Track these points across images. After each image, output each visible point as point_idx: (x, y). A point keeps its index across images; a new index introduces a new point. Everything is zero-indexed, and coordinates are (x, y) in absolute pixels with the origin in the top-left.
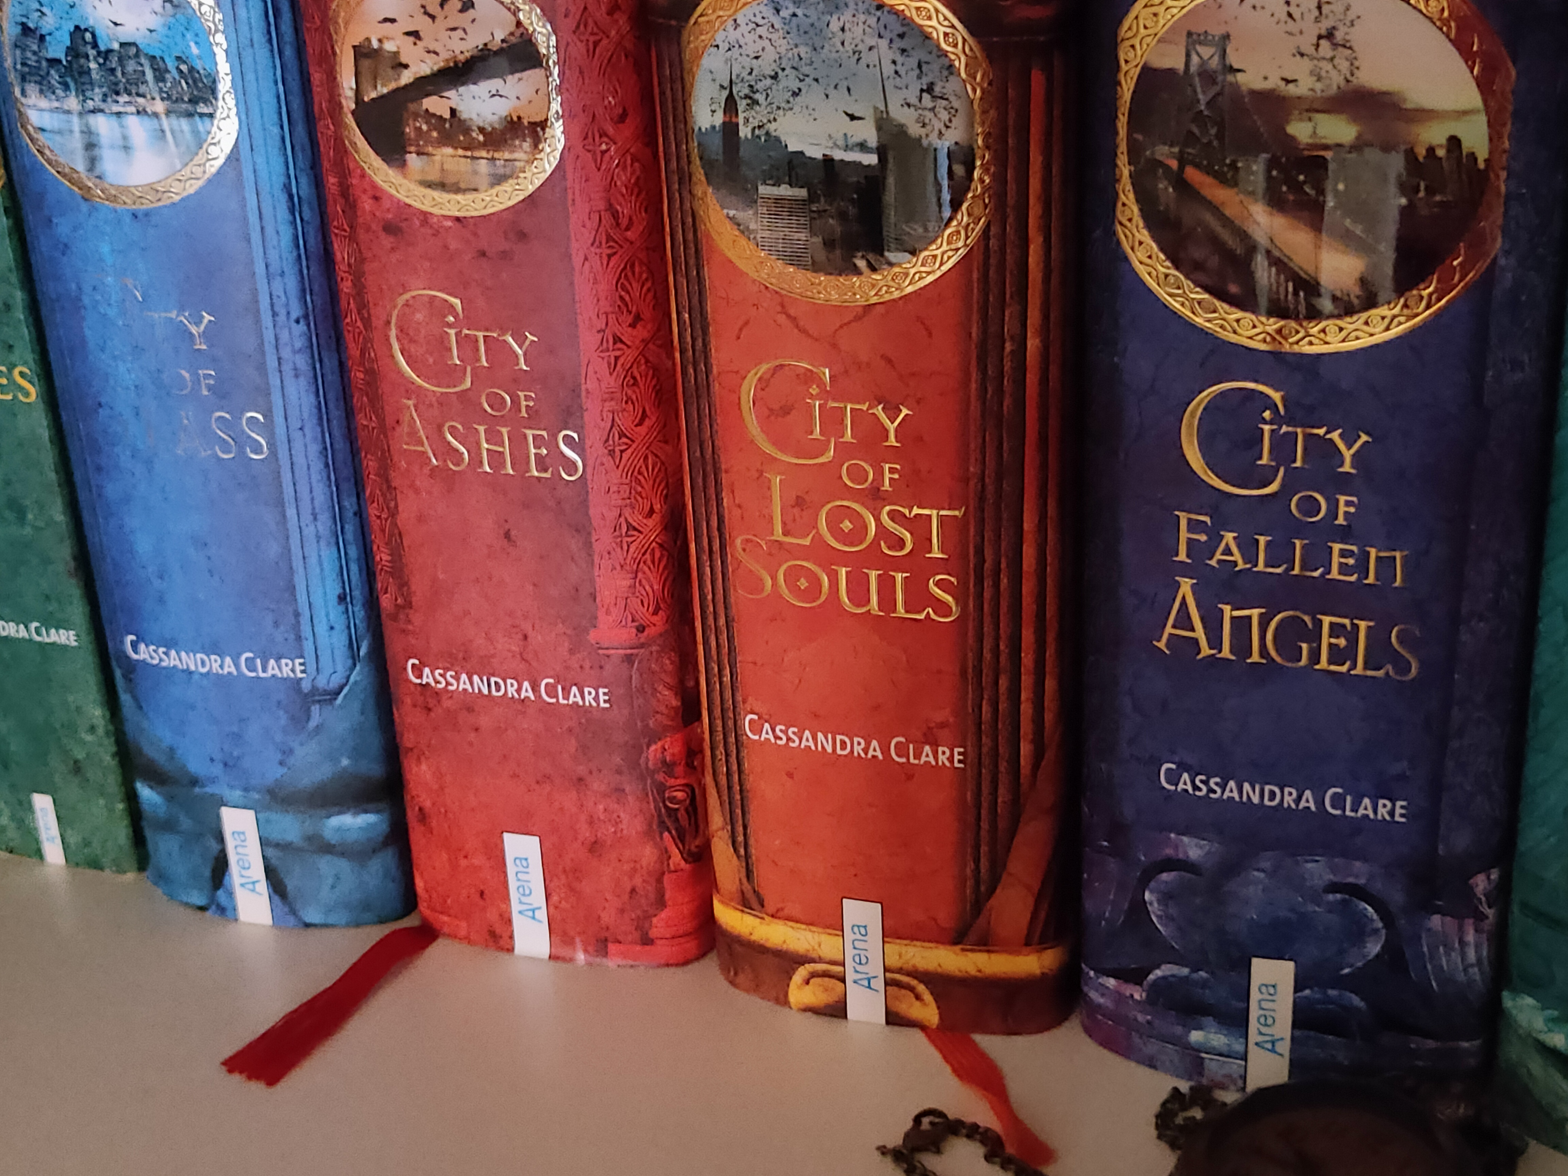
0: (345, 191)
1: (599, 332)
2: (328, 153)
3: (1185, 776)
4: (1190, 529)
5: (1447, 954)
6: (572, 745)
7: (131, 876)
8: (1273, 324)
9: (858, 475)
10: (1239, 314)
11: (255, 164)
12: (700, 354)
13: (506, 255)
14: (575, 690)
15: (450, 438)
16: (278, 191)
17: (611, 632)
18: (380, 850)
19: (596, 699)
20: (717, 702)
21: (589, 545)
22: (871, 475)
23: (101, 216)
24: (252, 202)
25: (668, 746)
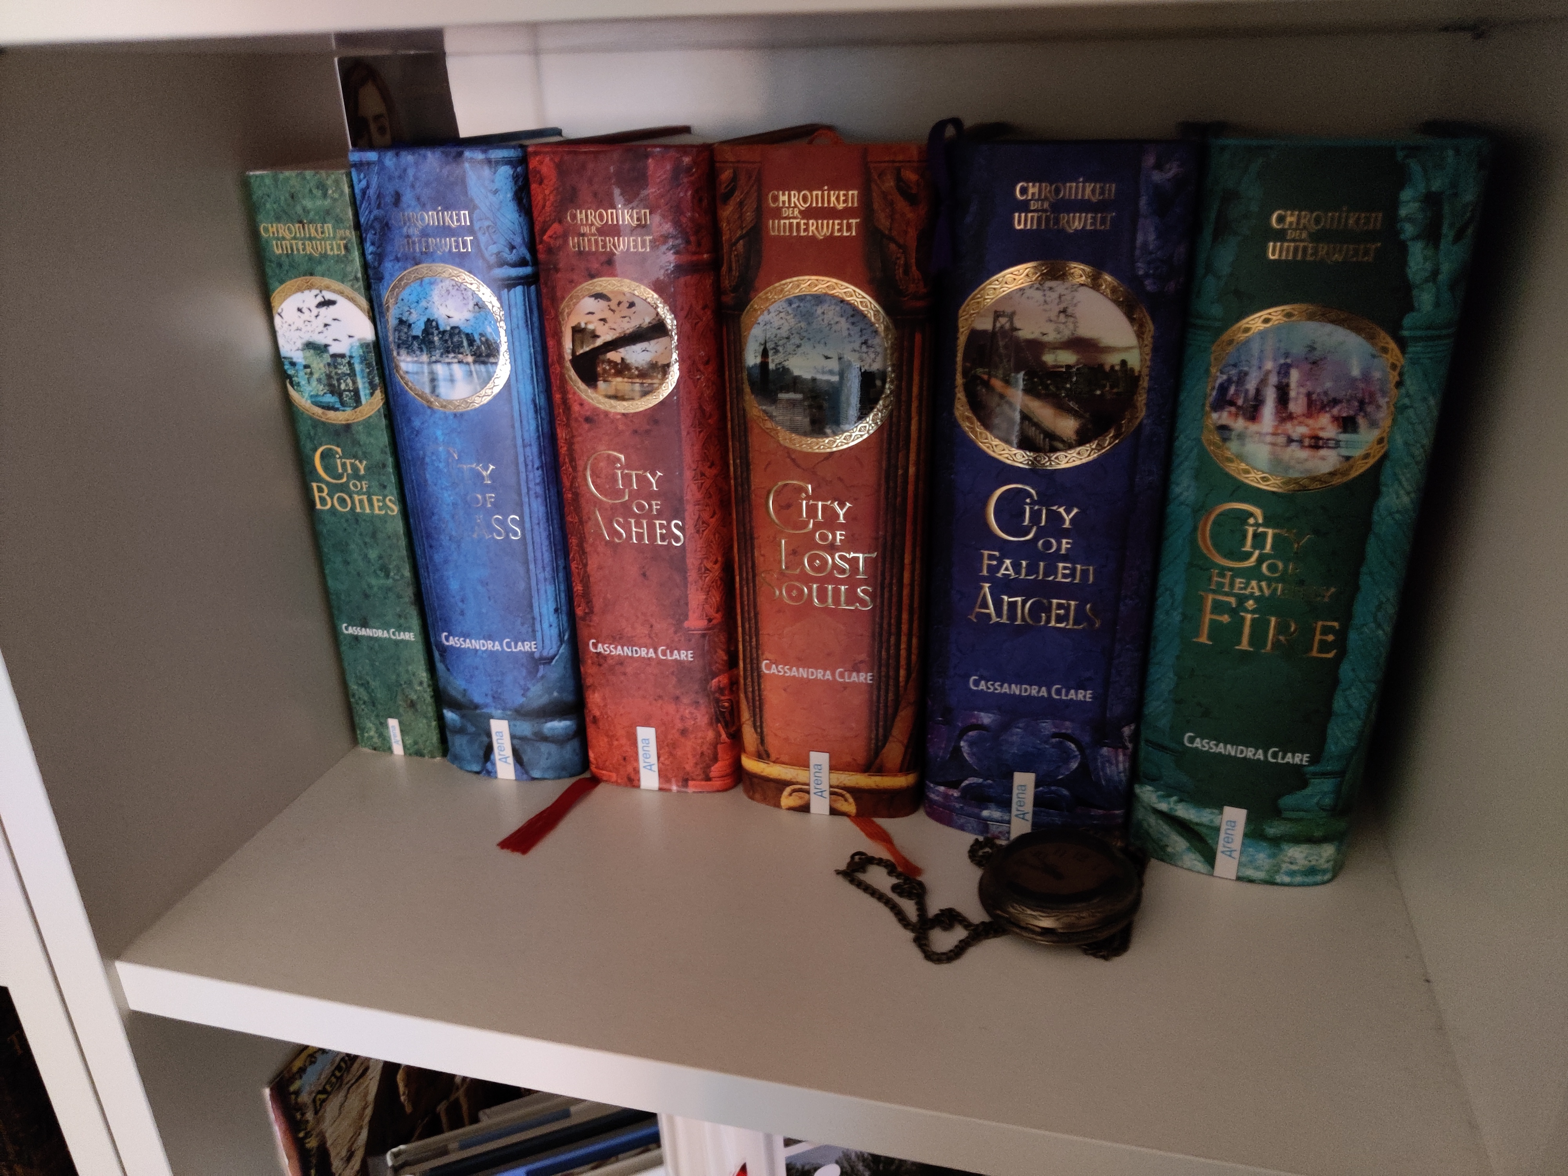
0: (565, 401)
1: (693, 470)
2: (555, 383)
3: (983, 682)
4: (988, 559)
5: (1110, 766)
6: (674, 680)
9: (824, 537)
11: (518, 388)
12: (745, 480)
13: (647, 432)
14: (676, 652)
15: (616, 525)
16: (529, 402)
17: (695, 622)
18: (572, 739)
19: (687, 656)
20: (748, 655)
21: (685, 578)
22: (830, 537)
23: (437, 415)
24: (516, 408)
25: (722, 680)
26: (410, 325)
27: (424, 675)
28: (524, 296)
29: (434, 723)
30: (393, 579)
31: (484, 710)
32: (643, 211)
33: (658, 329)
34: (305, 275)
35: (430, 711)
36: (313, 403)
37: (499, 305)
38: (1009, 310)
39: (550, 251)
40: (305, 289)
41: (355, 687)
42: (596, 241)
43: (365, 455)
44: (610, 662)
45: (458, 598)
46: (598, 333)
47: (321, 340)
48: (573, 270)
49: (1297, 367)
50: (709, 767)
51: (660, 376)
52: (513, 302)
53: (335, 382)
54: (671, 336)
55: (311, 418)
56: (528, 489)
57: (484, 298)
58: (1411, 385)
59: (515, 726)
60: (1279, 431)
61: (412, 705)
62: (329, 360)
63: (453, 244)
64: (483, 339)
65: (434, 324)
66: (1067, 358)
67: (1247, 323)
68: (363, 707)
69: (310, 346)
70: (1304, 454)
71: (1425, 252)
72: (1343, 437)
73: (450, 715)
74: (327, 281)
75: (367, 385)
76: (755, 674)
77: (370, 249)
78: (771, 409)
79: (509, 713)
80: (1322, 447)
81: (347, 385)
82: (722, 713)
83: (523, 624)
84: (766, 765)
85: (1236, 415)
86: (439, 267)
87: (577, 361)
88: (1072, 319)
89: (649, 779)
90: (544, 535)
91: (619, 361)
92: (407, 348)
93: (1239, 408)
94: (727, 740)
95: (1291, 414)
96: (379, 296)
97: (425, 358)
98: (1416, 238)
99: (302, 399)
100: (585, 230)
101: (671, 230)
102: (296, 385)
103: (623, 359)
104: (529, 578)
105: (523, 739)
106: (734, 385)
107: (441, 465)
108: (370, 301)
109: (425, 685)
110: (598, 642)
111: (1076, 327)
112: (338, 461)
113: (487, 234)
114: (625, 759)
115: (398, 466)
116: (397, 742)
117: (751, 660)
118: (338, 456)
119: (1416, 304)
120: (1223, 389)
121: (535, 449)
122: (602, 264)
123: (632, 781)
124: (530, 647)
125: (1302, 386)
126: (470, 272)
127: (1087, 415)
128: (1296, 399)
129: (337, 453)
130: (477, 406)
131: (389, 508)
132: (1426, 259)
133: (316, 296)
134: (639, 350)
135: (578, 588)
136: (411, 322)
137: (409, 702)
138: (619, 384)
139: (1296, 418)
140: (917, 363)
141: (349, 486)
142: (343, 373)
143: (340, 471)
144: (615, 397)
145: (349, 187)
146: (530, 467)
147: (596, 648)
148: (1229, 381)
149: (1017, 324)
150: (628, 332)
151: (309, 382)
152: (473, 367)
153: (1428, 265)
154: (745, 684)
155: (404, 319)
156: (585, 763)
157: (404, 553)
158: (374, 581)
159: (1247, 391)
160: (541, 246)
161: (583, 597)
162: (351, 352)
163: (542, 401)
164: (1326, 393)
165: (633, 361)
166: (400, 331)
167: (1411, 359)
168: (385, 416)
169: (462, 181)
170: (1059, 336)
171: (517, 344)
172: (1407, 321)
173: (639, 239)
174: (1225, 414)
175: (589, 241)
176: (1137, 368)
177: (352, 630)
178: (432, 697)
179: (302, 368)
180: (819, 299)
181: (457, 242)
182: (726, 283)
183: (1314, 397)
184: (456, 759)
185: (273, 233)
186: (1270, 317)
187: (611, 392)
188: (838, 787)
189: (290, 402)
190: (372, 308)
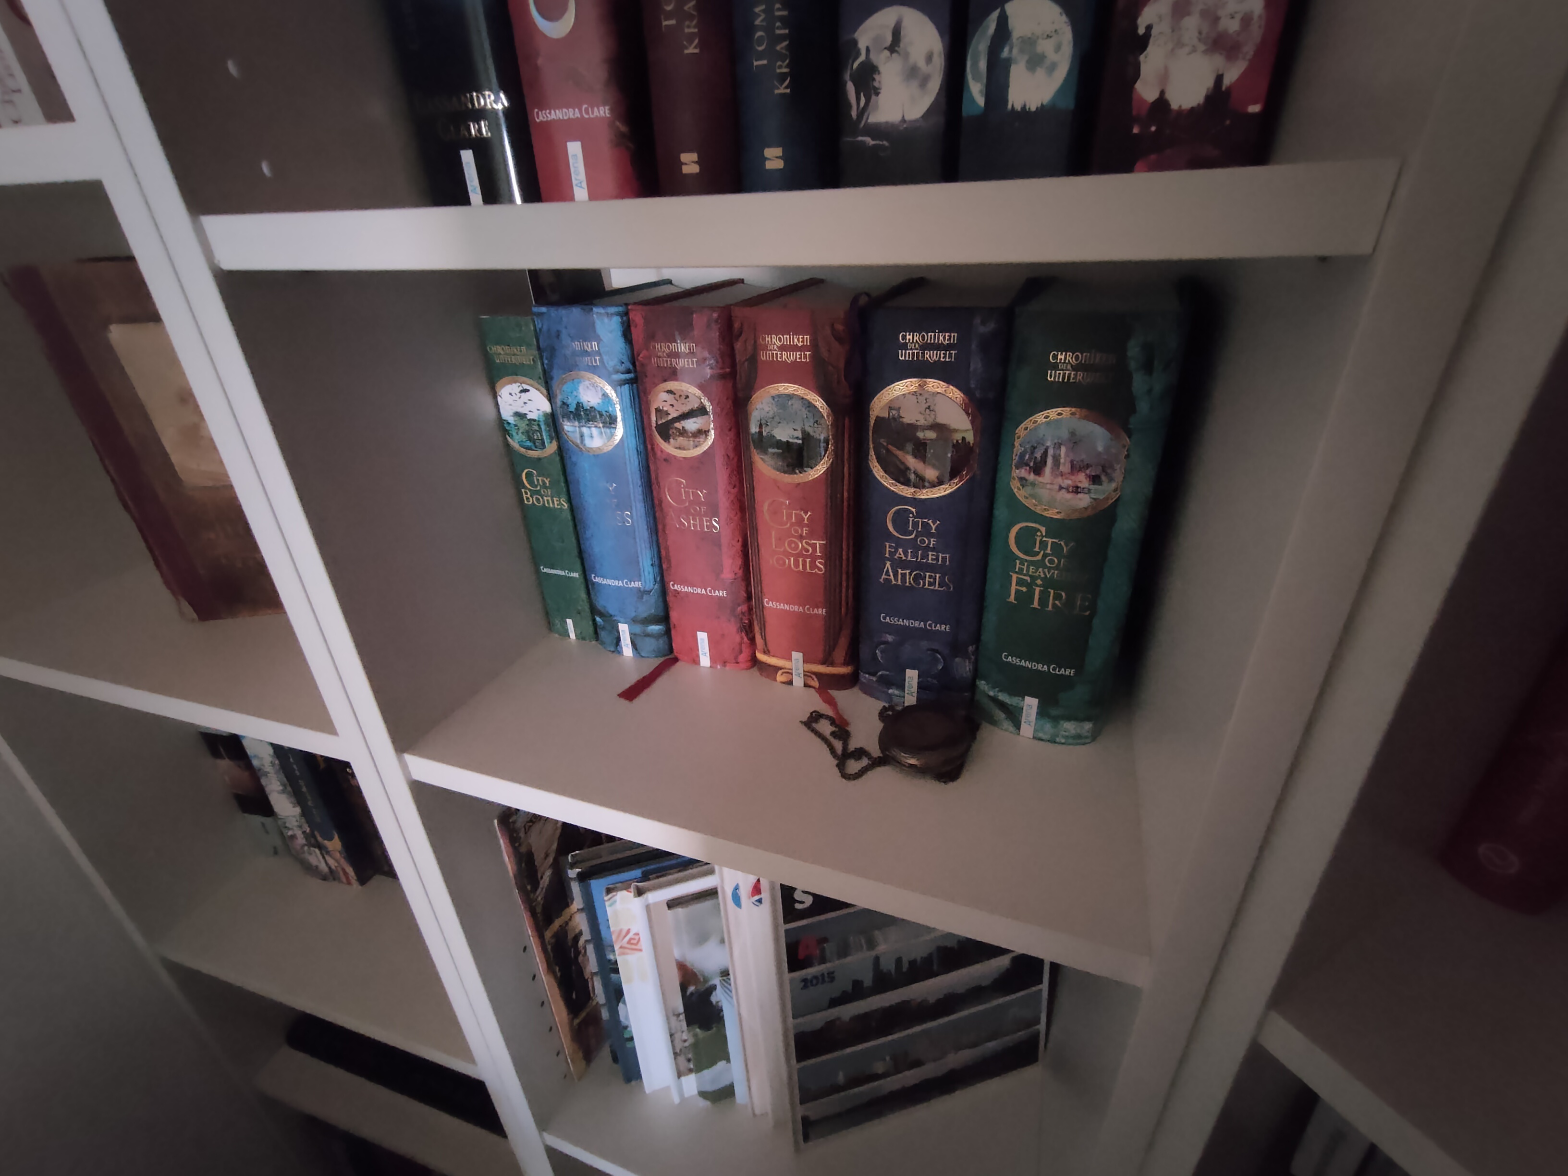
0: (653, 449)
1: (724, 490)
2: (648, 439)
4: (889, 548)
5: (961, 669)
6: (716, 607)
7: (594, 642)
8: (913, 490)
9: (796, 531)
10: (903, 487)
11: (628, 442)
12: (752, 498)
13: (697, 468)
14: (717, 591)
15: (682, 520)
16: (634, 450)
17: (727, 575)
18: (662, 636)
19: (723, 594)
20: (757, 595)
21: (721, 551)
22: (800, 531)
23: (584, 455)
24: (627, 452)
25: (743, 608)
26: (568, 406)
27: (583, 595)
28: (630, 390)
29: (591, 623)
30: (567, 544)
31: (615, 618)
32: (691, 344)
33: (701, 411)
34: (512, 375)
35: (589, 617)
36: (520, 445)
37: (615, 395)
38: (897, 406)
39: (642, 365)
41: (550, 602)
42: (667, 361)
43: (549, 475)
44: (682, 595)
45: (600, 555)
47: (523, 411)
48: (654, 377)
49: (1065, 445)
50: (738, 656)
52: (623, 393)
54: (710, 417)
55: (520, 454)
56: (635, 497)
57: (608, 391)
58: (1136, 457)
59: (632, 627)
61: (579, 612)
63: (589, 361)
64: (608, 414)
65: (581, 405)
66: (931, 435)
67: (1035, 418)
68: (553, 612)
69: (517, 414)
70: (1069, 496)
71: (1144, 378)
72: (1092, 487)
73: (598, 619)
74: (524, 379)
75: (548, 437)
76: (761, 606)
77: (546, 362)
78: (765, 457)
79: (628, 620)
80: (1080, 492)
82: (743, 627)
83: (634, 572)
84: (768, 657)
85: (1030, 473)
86: (583, 373)
88: (934, 413)
89: (705, 661)
90: (645, 523)
91: (681, 428)
92: (567, 418)
94: (747, 642)
96: (552, 388)
97: (577, 423)
98: (1137, 370)
99: (514, 443)
100: (660, 354)
101: (708, 355)
102: (511, 436)
103: (683, 427)
104: (637, 547)
105: (635, 634)
106: (745, 443)
107: (588, 483)
108: (548, 391)
109: (585, 602)
110: (674, 584)
112: (535, 478)
113: (608, 355)
114: (691, 649)
115: (566, 481)
116: (572, 632)
117: (759, 598)
118: (534, 475)
119: (1138, 409)
120: (1022, 456)
121: (638, 475)
122: (670, 374)
123: (696, 661)
124: (639, 585)
125: (1068, 456)
126: (599, 377)
128: (1064, 464)
129: (534, 473)
131: (563, 504)
132: (1144, 382)
133: (519, 386)
135: (663, 553)
136: (568, 403)
137: (577, 610)
138: (681, 439)
140: (846, 436)
141: (541, 492)
143: (536, 483)
144: (680, 448)
145: (533, 326)
146: (635, 485)
147: (674, 587)
149: (902, 414)
151: (517, 433)
152: (603, 430)
153: (1146, 386)
154: (756, 611)
155: (565, 401)
156: (671, 650)
157: (571, 529)
158: (556, 544)
159: (1036, 457)
160: (638, 363)
161: (666, 559)
163: (642, 447)
164: (1082, 461)
166: (563, 408)
167: (1135, 442)
168: (559, 455)
169: (593, 324)
171: (627, 416)
172: (1132, 420)
173: (690, 360)
174: (1023, 470)
175: (663, 360)
176: (972, 442)
177: (545, 570)
178: (589, 610)
179: (513, 426)
180: (790, 397)
181: (591, 359)
182: (739, 385)
183: (1075, 462)
184: (602, 643)
185: (495, 351)
186: (1048, 415)
187: (678, 446)
188: (808, 672)
189: (507, 445)
190: (549, 394)
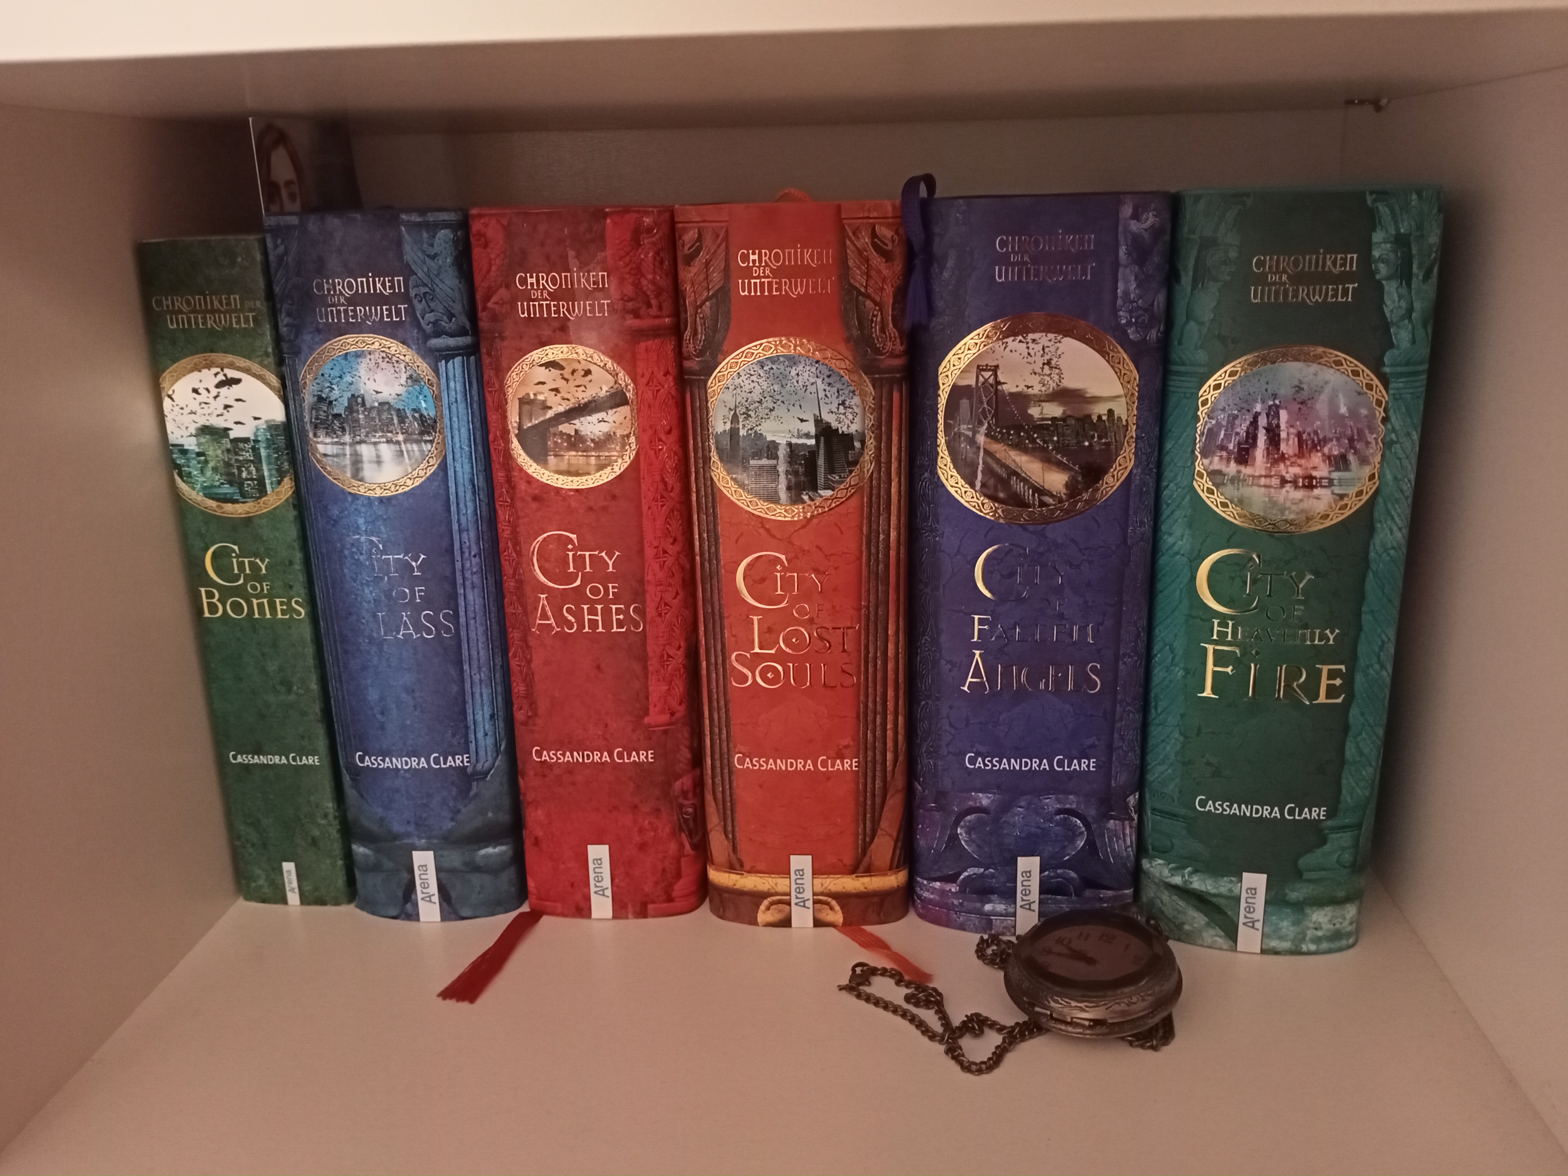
0: (509, 480)
1: (655, 547)
2: (498, 460)
3: (980, 759)
5: (1117, 841)
6: (631, 786)
9: (802, 611)
11: (455, 467)
12: (712, 558)
13: (604, 509)
14: (634, 753)
15: (566, 614)
16: (467, 483)
17: (656, 717)
18: (505, 868)
19: (647, 757)
20: (717, 750)
21: (645, 668)
23: (360, 502)
24: (452, 489)
25: (685, 782)
26: (331, 403)
27: (330, 805)
28: (463, 367)
29: (340, 863)
30: (297, 694)
31: (406, 841)
32: (600, 274)
34: (204, 351)
35: (337, 847)
36: (206, 495)
39: (494, 318)
40: (204, 368)
41: (242, 828)
42: (549, 306)
43: (268, 553)
44: (556, 771)
45: (377, 710)
46: (549, 404)
47: (220, 423)
48: (521, 338)
49: (1286, 408)
50: (671, 885)
51: (618, 448)
52: (451, 374)
53: (236, 471)
55: (202, 512)
56: (464, 578)
58: (1396, 421)
59: (442, 856)
60: (1273, 473)
61: (314, 842)
62: (229, 446)
63: (385, 313)
64: (417, 415)
65: (360, 400)
66: (1054, 410)
68: (251, 850)
69: (205, 430)
71: (1400, 290)
73: (360, 850)
74: (230, 358)
75: (274, 472)
76: (726, 771)
77: (284, 321)
78: (742, 477)
79: (435, 841)
81: (249, 473)
82: (686, 821)
83: (454, 735)
84: (739, 876)
87: (522, 436)
88: (1057, 371)
89: (602, 906)
90: (481, 630)
92: (327, 428)
93: (1230, 453)
94: (691, 852)
95: (1283, 454)
96: (295, 373)
98: (1389, 278)
99: (193, 494)
100: (535, 294)
101: (629, 292)
102: (186, 477)
104: (463, 681)
105: (452, 871)
106: (700, 454)
107: (361, 558)
108: (282, 379)
109: (331, 817)
110: (543, 749)
111: (1061, 379)
112: (235, 560)
113: (424, 301)
114: (572, 885)
115: (307, 562)
116: (292, 890)
117: (721, 757)
118: (234, 555)
119: (1395, 341)
121: (472, 534)
122: (554, 331)
123: (583, 910)
124: (462, 762)
125: (1292, 426)
126: (403, 343)
127: (1077, 468)
128: (1288, 440)
129: (234, 551)
130: (407, 489)
131: (295, 611)
132: (1400, 297)
133: (216, 375)
134: (596, 422)
135: (519, 688)
136: (332, 399)
137: (310, 840)
139: (1288, 459)
140: (896, 424)
141: (245, 590)
142: (244, 460)
143: (236, 571)
145: (262, 254)
146: (467, 554)
147: (538, 757)
148: (1218, 424)
149: (1001, 378)
150: (582, 402)
151: (202, 471)
153: (1403, 304)
154: (713, 783)
155: (324, 396)
157: (310, 662)
158: (271, 698)
160: (484, 313)
161: (525, 698)
162: (256, 435)
163: (480, 482)
165: (589, 433)
167: (1394, 394)
168: (294, 506)
169: (399, 244)
170: (1043, 389)
171: (455, 419)
172: (1388, 357)
173: (596, 303)
174: (1216, 459)
175: (541, 306)
177: (241, 759)
178: (338, 831)
179: (194, 456)
181: (389, 310)
182: (690, 347)
183: (1305, 436)
184: (368, 903)
185: (168, 306)
188: (822, 894)
189: (177, 497)
190: (284, 385)
